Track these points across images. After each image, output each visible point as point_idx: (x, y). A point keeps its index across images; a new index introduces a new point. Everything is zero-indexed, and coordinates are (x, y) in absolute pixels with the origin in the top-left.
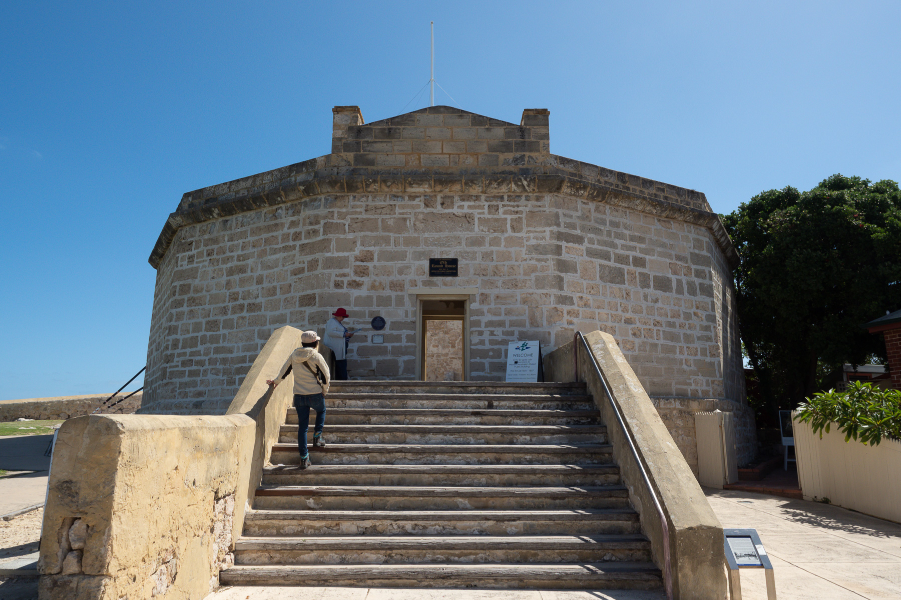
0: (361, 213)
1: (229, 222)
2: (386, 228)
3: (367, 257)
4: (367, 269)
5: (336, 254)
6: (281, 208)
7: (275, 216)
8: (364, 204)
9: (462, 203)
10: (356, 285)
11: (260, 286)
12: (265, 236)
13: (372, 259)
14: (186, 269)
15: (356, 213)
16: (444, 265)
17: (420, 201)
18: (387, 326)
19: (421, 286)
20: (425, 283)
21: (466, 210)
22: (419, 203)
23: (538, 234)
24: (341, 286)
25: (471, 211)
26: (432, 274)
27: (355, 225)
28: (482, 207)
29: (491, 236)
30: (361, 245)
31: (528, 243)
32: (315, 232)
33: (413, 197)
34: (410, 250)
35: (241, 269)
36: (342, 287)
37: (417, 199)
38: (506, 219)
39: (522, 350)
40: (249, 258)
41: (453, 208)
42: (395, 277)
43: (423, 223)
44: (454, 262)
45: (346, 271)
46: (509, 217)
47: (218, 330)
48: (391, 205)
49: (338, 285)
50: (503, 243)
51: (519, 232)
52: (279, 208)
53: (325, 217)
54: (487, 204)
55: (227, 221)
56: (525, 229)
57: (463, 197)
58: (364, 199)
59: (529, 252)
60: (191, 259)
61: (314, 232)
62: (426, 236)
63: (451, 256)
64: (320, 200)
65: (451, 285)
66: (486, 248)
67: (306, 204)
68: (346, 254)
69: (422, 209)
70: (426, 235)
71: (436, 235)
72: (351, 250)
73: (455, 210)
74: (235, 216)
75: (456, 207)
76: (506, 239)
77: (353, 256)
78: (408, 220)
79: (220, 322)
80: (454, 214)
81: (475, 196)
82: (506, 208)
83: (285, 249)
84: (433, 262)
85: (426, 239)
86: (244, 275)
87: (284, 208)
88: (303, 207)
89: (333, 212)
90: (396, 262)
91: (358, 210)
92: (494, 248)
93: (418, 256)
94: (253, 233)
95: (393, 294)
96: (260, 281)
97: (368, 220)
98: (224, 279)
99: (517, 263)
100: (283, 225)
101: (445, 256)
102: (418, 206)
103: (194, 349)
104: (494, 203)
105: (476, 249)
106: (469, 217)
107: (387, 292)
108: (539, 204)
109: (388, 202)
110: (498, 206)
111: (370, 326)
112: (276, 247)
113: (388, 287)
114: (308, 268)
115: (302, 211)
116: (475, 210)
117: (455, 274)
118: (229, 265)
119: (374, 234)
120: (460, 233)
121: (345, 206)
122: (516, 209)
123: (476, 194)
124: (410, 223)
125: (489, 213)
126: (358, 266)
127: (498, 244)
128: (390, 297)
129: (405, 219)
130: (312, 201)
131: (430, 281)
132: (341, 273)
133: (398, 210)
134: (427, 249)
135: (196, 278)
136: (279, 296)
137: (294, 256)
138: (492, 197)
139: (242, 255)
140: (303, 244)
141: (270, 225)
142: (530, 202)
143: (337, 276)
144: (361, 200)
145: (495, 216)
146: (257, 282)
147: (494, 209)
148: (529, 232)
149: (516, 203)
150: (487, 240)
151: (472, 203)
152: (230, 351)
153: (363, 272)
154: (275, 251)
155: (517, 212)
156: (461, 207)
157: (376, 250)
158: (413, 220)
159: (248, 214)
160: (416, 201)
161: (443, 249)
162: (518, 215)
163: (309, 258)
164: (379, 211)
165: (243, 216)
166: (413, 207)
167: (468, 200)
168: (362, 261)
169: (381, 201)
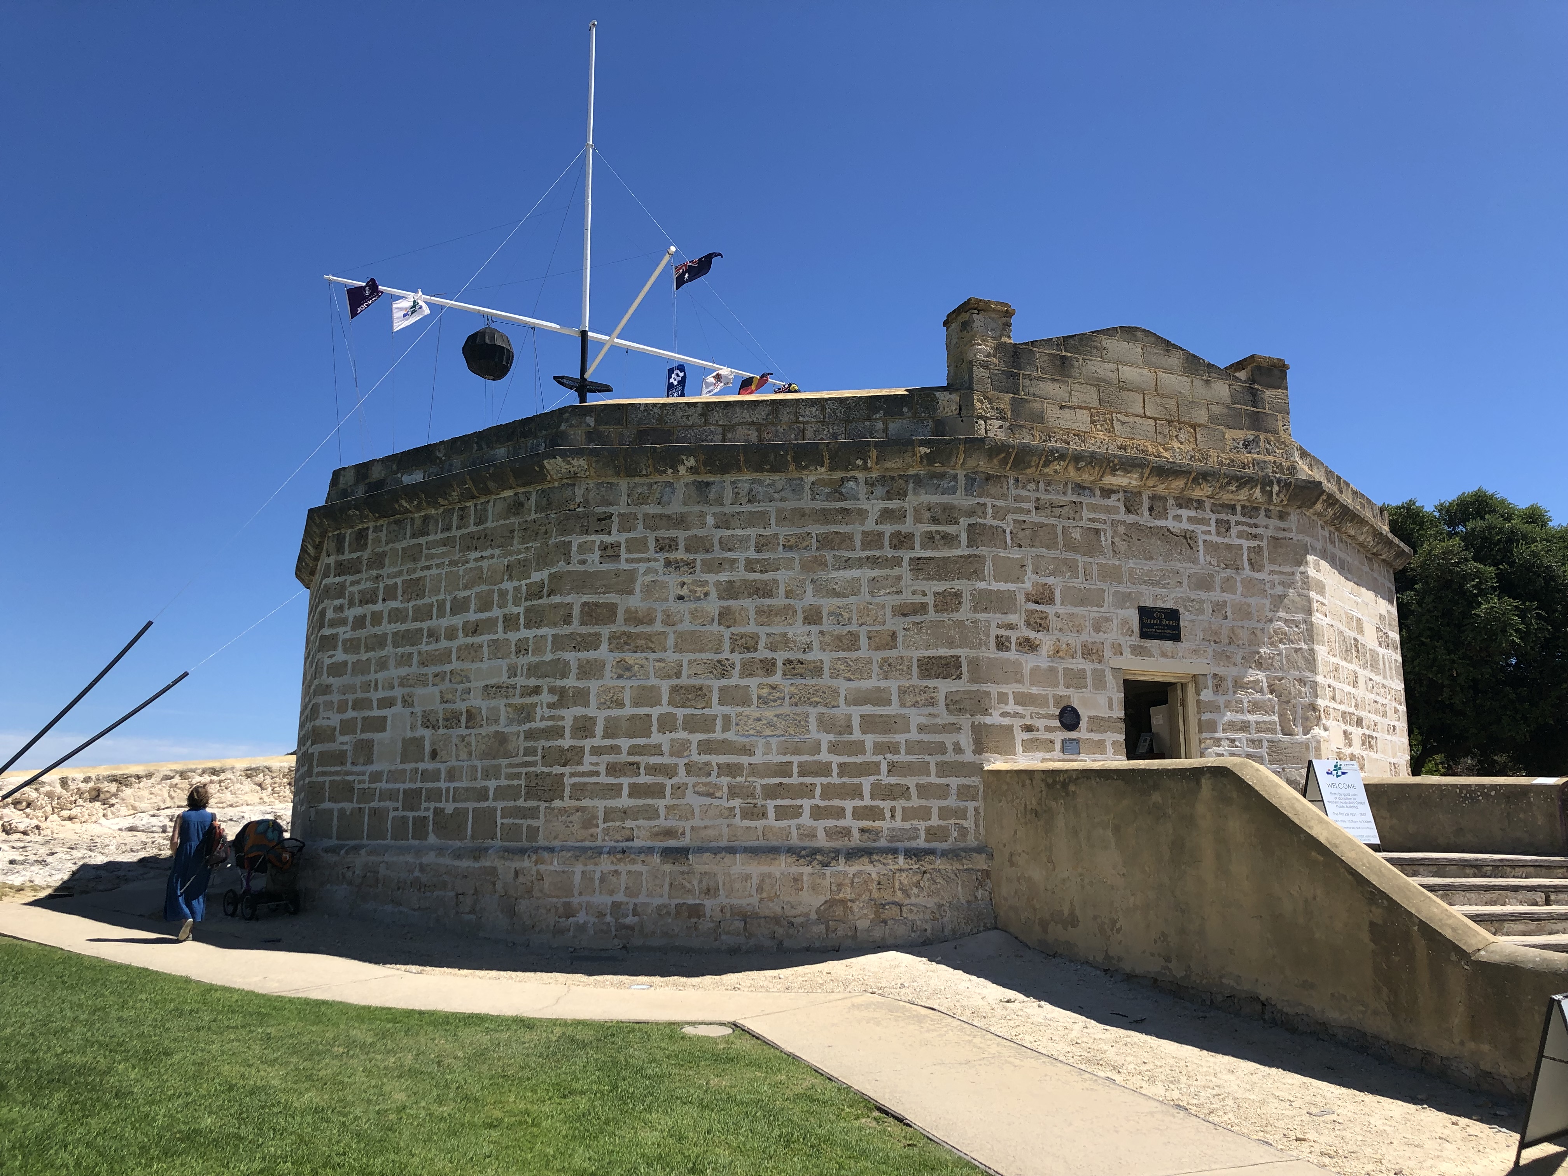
0: (1029, 512)
1: (714, 489)
2: (1070, 546)
3: (1043, 597)
4: (1046, 618)
5: (995, 586)
6: (854, 479)
7: (837, 492)
8: (1033, 495)
9: (1180, 512)
10: (1028, 645)
11: (814, 629)
12: (816, 529)
13: (1051, 601)
14: (596, 573)
15: (1021, 510)
16: (1160, 619)
17: (1119, 500)
18: (1083, 724)
19: (1129, 655)
20: (1137, 651)
21: (1185, 525)
22: (1117, 504)
23: (1284, 576)
24: (1007, 647)
25: (1192, 527)
26: (1144, 635)
27: (1021, 535)
28: (1206, 521)
29: (1223, 575)
30: (1033, 573)
31: (1272, 592)
32: (949, 540)
33: (1107, 492)
34: (1109, 589)
35: (758, 589)
36: (1008, 649)
37: (1114, 497)
38: (1241, 546)
39: (1338, 776)
40: (778, 569)
41: (1167, 519)
42: (1088, 636)
43: (1124, 540)
44: (1173, 615)
45: (1013, 618)
46: (1246, 543)
47: (708, 705)
48: (1075, 503)
49: (1002, 644)
50: (1240, 589)
51: (1259, 571)
52: (849, 479)
53: (971, 513)
54: (1214, 517)
55: (708, 484)
56: (1268, 567)
57: (1181, 501)
58: (1032, 486)
59: (1275, 607)
60: (610, 552)
61: (943, 538)
62: (1132, 566)
63: (1170, 605)
64: (955, 478)
65: (1173, 657)
66: (1216, 595)
67: (918, 481)
68: (1010, 587)
69: (1122, 515)
70: (1131, 563)
71: (1147, 566)
72: (1019, 580)
73: (1170, 523)
74: (728, 478)
75: (1170, 518)
76: (1242, 581)
77: (1022, 591)
78: (1102, 533)
79: (711, 691)
80: (1168, 530)
81: (1196, 501)
82: (1240, 528)
83: (874, 562)
84: (1144, 612)
85: (1131, 571)
86: (768, 601)
87: (862, 481)
88: (911, 485)
89: (984, 505)
90: (1089, 608)
91: (1024, 505)
92: (1227, 597)
93: (1123, 600)
94: (782, 519)
95: (1089, 667)
96: (812, 617)
97: (1042, 525)
98: (713, 606)
99: (1260, 625)
100: (862, 514)
101: (1160, 605)
102: (1116, 510)
103: (641, 741)
104: (1223, 516)
105: (1203, 595)
106: (1190, 538)
107: (1078, 664)
108: (1282, 525)
109: (1071, 497)
110: (1228, 522)
111: (1057, 723)
112: (848, 554)
113: (1079, 653)
114: (935, 606)
115: (910, 492)
116: (1197, 526)
117: (1176, 637)
118: (724, 576)
119: (1053, 553)
120: (1180, 565)
121: (1004, 496)
122: (1254, 531)
123: (1197, 498)
124: (1106, 540)
125: (1218, 534)
126: (1033, 612)
127: (1232, 590)
128: (1084, 670)
129: (1097, 531)
130: (933, 476)
131: (1141, 647)
132: (1006, 621)
133: (1086, 514)
134: (1134, 589)
135: (631, 592)
136: (864, 651)
137: (899, 578)
138: (1220, 505)
139: (758, 561)
140: (919, 559)
141: (829, 510)
142: (1272, 521)
143: (999, 626)
144: (1028, 487)
145: (1226, 540)
146: (805, 618)
147: (1224, 527)
148: (1272, 572)
149: (1252, 521)
150: (1218, 580)
151: (1192, 513)
152: (748, 751)
153: (1039, 624)
154: (848, 564)
155: (1255, 537)
156: (1178, 518)
157: (1056, 583)
158: (1110, 533)
159: (767, 478)
160: (1112, 499)
161: (1158, 590)
162: (1257, 543)
163: (939, 586)
164: (1057, 511)
165: (753, 481)
166: (1109, 510)
167: (1187, 507)
168: (1037, 602)
169: (1058, 493)
